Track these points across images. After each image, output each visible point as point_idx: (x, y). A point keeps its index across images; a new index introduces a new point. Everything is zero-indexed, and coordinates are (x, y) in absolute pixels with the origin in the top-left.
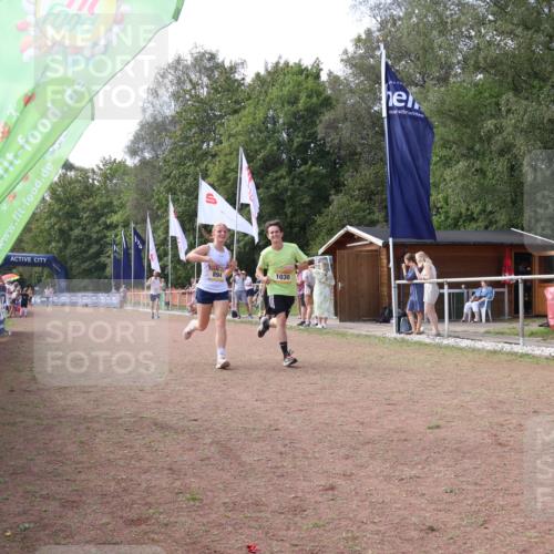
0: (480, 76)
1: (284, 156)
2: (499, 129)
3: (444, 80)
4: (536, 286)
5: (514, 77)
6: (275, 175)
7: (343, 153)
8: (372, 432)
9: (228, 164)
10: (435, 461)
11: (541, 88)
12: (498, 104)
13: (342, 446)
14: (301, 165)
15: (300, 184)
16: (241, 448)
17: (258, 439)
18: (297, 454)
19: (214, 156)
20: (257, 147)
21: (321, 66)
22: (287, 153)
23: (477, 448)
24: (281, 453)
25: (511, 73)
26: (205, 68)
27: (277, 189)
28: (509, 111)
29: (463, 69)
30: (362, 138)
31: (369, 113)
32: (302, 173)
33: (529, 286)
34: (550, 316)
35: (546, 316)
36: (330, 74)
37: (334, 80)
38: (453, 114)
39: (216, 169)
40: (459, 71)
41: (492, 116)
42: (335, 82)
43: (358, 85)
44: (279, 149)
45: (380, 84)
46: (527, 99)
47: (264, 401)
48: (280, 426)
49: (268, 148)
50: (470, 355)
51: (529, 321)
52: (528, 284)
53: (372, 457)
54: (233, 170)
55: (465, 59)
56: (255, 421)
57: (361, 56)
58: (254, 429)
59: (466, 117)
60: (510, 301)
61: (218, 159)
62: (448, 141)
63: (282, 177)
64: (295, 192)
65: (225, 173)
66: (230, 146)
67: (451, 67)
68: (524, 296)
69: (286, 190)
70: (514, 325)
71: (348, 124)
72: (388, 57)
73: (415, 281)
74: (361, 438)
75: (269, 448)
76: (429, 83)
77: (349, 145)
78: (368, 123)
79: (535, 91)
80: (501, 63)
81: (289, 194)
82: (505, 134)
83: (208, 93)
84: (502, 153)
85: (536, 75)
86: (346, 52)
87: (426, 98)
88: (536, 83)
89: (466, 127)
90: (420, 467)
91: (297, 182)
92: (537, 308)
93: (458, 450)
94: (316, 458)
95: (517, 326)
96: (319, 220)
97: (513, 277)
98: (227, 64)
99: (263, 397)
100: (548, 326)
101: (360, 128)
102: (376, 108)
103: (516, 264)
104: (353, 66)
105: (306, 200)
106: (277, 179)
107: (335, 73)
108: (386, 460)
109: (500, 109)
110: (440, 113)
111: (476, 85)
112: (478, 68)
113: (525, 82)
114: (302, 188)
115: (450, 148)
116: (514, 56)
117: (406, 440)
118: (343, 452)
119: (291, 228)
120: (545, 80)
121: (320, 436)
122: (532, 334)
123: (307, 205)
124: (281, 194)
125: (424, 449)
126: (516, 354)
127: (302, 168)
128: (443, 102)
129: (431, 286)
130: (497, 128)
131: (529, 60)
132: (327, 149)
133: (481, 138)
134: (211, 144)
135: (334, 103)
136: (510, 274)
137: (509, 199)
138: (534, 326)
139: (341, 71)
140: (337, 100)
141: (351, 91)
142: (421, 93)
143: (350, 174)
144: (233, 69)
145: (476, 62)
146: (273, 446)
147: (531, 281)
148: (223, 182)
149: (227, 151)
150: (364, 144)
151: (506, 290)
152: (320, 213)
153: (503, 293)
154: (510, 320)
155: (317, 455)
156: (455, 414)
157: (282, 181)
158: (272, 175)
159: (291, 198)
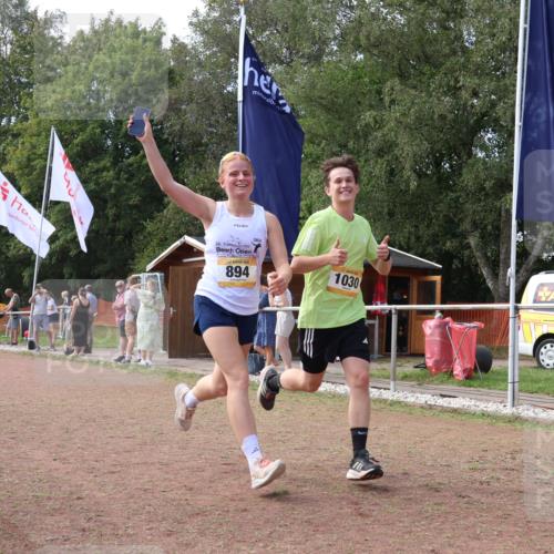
0: (360, 57)
1: (109, 142)
2: (379, 123)
3: (316, 58)
4: (413, 318)
5: (400, 60)
6: (96, 166)
7: (185, 142)
8: (204, 501)
9: (34, 147)
10: (280, 538)
11: (432, 75)
12: (379, 92)
13: (164, 519)
14: (130, 155)
15: (128, 180)
16: (30, 524)
17: (54, 512)
18: (104, 530)
19: (16, 136)
20: (74, 128)
21: (164, 29)
22: (112, 139)
23: (334, 519)
24: (84, 530)
25: (398, 56)
26: (10, 17)
27: (97, 184)
28: (393, 102)
29: (339, 46)
30: (211, 126)
31: (222, 94)
32: (131, 165)
33: (404, 318)
34: (428, 355)
35: (423, 355)
36: (175, 40)
37: (179, 48)
38: (324, 102)
39: (17, 154)
40: (335, 48)
41: (371, 107)
42: (181, 52)
43: (210, 57)
44: (103, 132)
45: (237, 58)
46: (415, 87)
47: (64, 460)
48: (84, 495)
49: (89, 129)
50: (329, 402)
51: (403, 361)
52: (404, 315)
53: (202, 533)
54: (40, 156)
55: (343, 35)
56: (51, 487)
57: (216, 21)
58: (49, 498)
59: (339, 107)
60: (380, 336)
61: (21, 140)
62: (316, 136)
63: (105, 169)
64: (120, 190)
65: (29, 160)
66: (39, 123)
67: (325, 42)
68: (398, 330)
69: (109, 185)
70: (385, 365)
71: (194, 106)
72: (249, 23)
73: (267, 309)
74: (189, 508)
75: (68, 523)
76: (298, 61)
77: (193, 134)
78: (219, 107)
79: (424, 79)
80: (387, 42)
81: (113, 191)
82: (386, 129)
83: (13, 52)
84: (380, 153)
85: (427, 59)
86: (196, 14)
87: (292, 81)
88: (426, 69)
89: (340, 119)
90: (261, 545)
91: (124, 176)
92: (413, 346)
93: (309, 522)
94: (129, 535)
95: (388, 366)
96: (150, 226)
97: (386, 306)
98: (41, 15)
99: (63, 455)
100: (426, 367)
101: (208, 112)
102: (230, 89)
103: (391, 291)
104: (204, 32)
105: (135, 200)
106: (98, 171)
107: (182, 40)
108: (218, 536)
109: (381, 99)
110: (309, 100)
111: (355, 68)
112: (358, 47)
113: (414, 67)
114: (130, 184)
115: (319, 145)
116: (402, 34)
117: (245, 510)
118: (164, 526)
119: (113, 235)
120: (437, 66)
121: (135, 506)
122: (405, 377)
123: (136, 206)
124: (103, 190)
125: (267, 521)
126: (385, 401)
127: (132, 159)
128: (313, 86)
129: (285, 315)
130: (376, 122)
131: (420, 40)
132: (166, 136)
133: (356, 134)
134: (13, 119)
135: (178, 78)
136: (382, 303)
137: (386, 210)
138: (408, 367)
139: (189, 37)
140: (181, 76)
141: (200, 64)
142: (287, 73)
143: (192, 169)
144: (48, 22)
145: (357, 39)
146: (72, 521)
147: (407, 311)
148: (26, 171)
149: (35, 129)
150: (212, 133)
151: (376, 322)
152: (152, 218)
153: (373, 325)
154: (379, 360)
155: (130, 531)
156: (308, 476)
157: (105, 174)
158: (92, 165)
159: (115, 195)
